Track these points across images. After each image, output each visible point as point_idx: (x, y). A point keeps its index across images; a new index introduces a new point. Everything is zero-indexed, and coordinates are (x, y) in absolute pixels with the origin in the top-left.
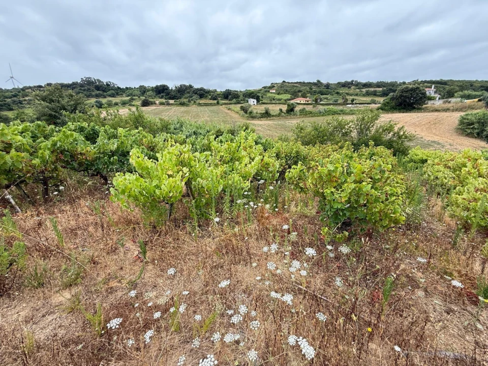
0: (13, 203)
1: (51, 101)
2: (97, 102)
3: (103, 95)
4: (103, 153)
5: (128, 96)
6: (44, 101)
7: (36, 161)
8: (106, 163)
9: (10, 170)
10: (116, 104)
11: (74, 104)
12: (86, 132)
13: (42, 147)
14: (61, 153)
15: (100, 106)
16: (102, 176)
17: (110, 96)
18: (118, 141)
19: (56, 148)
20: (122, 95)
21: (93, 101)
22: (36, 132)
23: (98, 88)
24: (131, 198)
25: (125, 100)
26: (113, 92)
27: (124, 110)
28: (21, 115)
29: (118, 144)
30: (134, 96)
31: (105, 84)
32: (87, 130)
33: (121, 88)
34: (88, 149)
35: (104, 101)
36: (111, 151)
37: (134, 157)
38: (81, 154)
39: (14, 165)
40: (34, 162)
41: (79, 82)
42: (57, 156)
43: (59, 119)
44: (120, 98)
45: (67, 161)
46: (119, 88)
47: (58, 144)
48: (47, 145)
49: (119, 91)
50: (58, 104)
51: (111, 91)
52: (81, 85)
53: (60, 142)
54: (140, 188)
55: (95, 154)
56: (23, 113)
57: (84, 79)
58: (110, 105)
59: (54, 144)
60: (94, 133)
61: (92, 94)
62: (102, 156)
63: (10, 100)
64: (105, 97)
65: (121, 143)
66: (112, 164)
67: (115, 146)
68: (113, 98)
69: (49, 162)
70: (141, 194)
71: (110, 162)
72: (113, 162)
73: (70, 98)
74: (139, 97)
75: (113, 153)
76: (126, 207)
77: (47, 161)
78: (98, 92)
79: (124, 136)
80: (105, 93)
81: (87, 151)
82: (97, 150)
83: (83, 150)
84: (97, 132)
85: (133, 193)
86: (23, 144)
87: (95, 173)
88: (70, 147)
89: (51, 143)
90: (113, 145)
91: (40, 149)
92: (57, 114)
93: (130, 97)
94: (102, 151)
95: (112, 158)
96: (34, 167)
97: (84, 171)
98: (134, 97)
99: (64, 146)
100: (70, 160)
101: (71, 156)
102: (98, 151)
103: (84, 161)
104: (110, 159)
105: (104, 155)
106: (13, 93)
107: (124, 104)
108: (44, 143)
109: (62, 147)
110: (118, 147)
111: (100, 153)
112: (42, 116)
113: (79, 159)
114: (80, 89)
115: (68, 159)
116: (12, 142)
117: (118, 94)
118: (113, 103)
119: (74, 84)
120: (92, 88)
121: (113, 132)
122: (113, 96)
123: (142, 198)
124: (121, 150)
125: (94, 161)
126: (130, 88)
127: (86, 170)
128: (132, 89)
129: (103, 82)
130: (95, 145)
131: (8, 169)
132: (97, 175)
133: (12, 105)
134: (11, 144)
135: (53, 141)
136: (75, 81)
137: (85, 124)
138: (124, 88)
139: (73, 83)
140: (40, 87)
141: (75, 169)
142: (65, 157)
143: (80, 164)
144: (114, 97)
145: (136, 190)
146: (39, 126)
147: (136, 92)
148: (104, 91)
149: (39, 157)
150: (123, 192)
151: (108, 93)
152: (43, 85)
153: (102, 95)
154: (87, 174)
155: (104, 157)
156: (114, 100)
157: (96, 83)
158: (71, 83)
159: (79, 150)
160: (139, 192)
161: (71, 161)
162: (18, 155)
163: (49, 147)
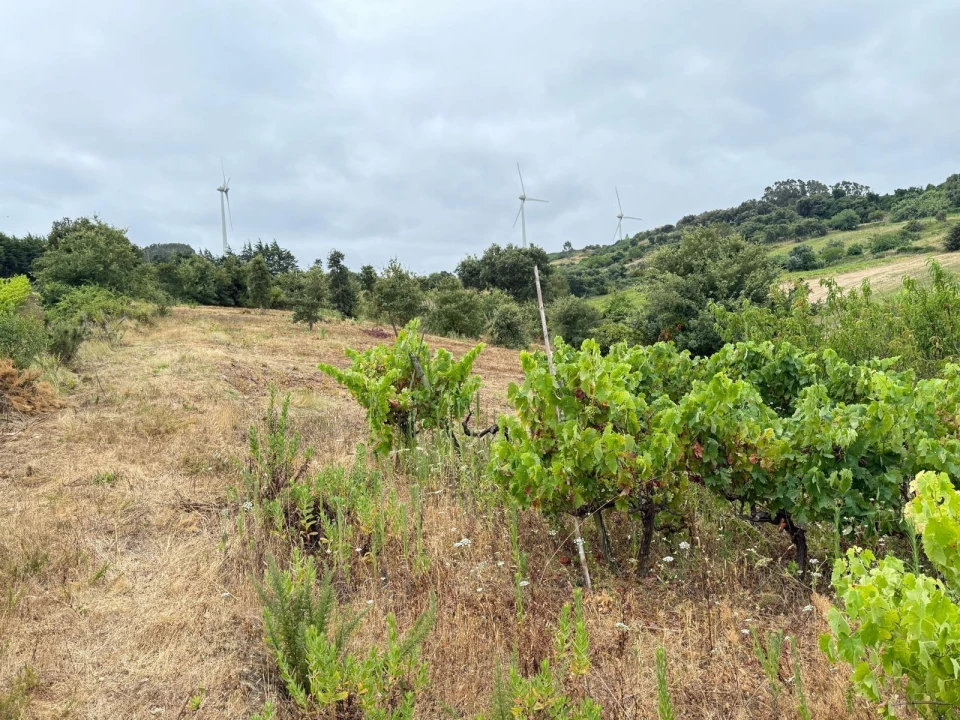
0: (583, 557)
1: (690, 269)
2: (796, 251)
3: (819, 228)
4: (807, 450)
5: (903, 218)
6: (672, 272)
7: (645, 460)
8: (813, 487)
9: (594, 473)
10: (855, 252)
11: (738, 272)
12: (763, 370)
13: (662, 421)
14: (699, 441)
15: (805, 263)
16: (791, 528)
17: (838, 227)
18: (863, 412)
19: (691, 424)
20: (879, 217)
21: (784, 250)
22: (652, 368)
23: (806, 209)
24: (896, 667)
25: (888, 236)
26: (852, 212)
27: (877, 270)
28: (617, 305)
29: (861, 424)
30: (924, 215)
31: (830, 191)
32: (768, 364)
33: (882, 194)
34: (769, 433)
35: (817, 246)
36: (836, 449)
37: (924, 503)
38: (746, 446)
39: (604, 464)
40: (640, 460)
41: (758, 199)
42: (687, 446)
43: (696, 315)
44: (873, 231)
45: (710, 463)
46: (873, 198)
47: (697, 416)
48: (673, 416)
49: (871, 207)
50: (699, 277)
51: (845, 212)
52: (763, 208)
53: (704, 408)
54: (943, 644)
55: (783, 453)
56: (623, 299)
57: (774, 188)
58: (833, 258)
59: (688, 416)
60: (787, 373)
61: (785, 229)
62: (802, 459)
63: (606, 270)
64: (823, 234)
65: (873, 423)
66: (830, 492)
67: (853, 433)
68: (848, 234)
69: (669, 463)
70: (939, 665)
71: (825, 486)
72: (836, 486)
73: (730, 256)
74: (942, 218)
75: (839, 456)
76: (870, 691)
77: (666, 460)
78: (807, 220)
79: (888, 400)
80: (825, 222)
81: (765, 441)
82: (792, 439)
83: (754, 435)
84: (796, 370)
85: (905, 647)
86: (628, 410)
87: (774, 515)
88: (722, 424)
89: (683, 411)
90: (844, 428)
91: (657, 425)
92: (693, 305)
93: (905, 223)
94: (805, 444)
95: (834, 475)
96: (637, 472)
97: (743, 500)
98: (922, 221)
99: (709, 421)
100: (715, 463)
101: (719, 450)
102: (794, 442)
103: (750, 469)
104: (828, 476)
105: (810, 459)
106: (615, 254)
107: (881, 248)
108: (669, 411)
109: (706, 423)
110: (860, 438)
111: (796, 447)
112: (661, 311)
113: (739, 463)
114: (759, 220)
115: (712, 458)
116: (611, 403)
117: (864, 218)
118: (846, 249)
119: (745, 207)
120: (790, 210)
121: (844, 372)
122: (849, 225)
123: (941, 683)
124: (866, 447)
125: (775, 473)
126: (912, 190)
127: (750, 497)
128: (920, 192)
129: (825, 187)
130: (786, 420)
131: (591, 469)
132: (777, 522)
133: (608, 281)
134: (608, 409)
135: (688, 406)
136: (746, 199)
137: (766, 347)
138: (893, 193)
139: (744, 204)
140: (668, 228)
141: (722, 492)
142: (707, 453)
143: (738, 478)
144: (850, 229)
145: (922, 644)
146: (660, 354)
147: (934, 200)
148: (823, 215)
149: (651, 448)
150: (871, 635)
151: (833, 218)
152: (674, 224)
153: (813, 228)
154: (747, 511)
155: (810, 465)
156: (849, 239)
157: (804, 193)
158: (737, 205)
159: (744, 434)
160: (934, 656)
161: (719, 466)
162: (616, 442)
163: (677, 421)
